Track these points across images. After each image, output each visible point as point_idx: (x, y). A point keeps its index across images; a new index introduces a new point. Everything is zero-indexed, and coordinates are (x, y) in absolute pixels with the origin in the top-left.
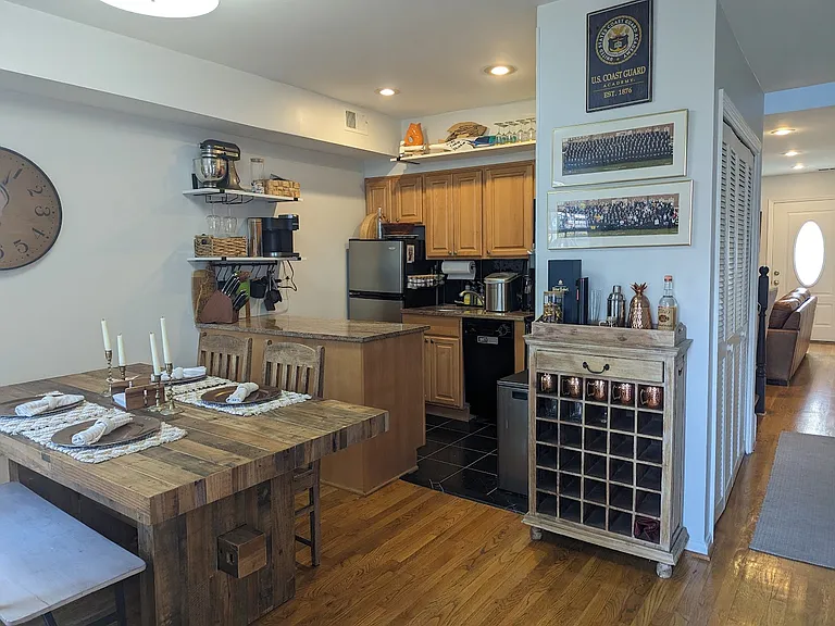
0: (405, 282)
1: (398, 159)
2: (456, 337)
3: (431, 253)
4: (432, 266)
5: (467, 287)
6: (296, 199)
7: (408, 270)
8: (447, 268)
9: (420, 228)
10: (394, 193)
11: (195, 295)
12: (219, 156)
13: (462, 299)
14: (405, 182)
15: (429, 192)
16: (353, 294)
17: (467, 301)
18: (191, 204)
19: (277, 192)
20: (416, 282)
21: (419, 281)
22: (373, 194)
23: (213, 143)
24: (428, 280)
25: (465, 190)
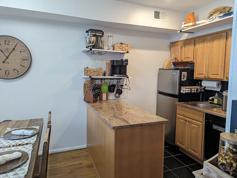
0: (180, 89)
1: (181, 31)
2: (201, 122)
3: (196, 76)
4: (198, 82)
5: (217, 94)
6: (128, 52)
7: (182, 84)
8: (205, 84)
9: (192, 64)
10: (181, 48)
11: (84, 90)
12: (94, 36)
13: (213, 100)
14: (187, 42)
15: (197, 46)
16: (160, 93)
17: (216, 101)
18: (85, 55)
19: (119, 49)
20: (185, 90)
21: (187, 90)
22: (172, 49)
23: (92, 30)
24: (194, 89)
25: (216, 43)
